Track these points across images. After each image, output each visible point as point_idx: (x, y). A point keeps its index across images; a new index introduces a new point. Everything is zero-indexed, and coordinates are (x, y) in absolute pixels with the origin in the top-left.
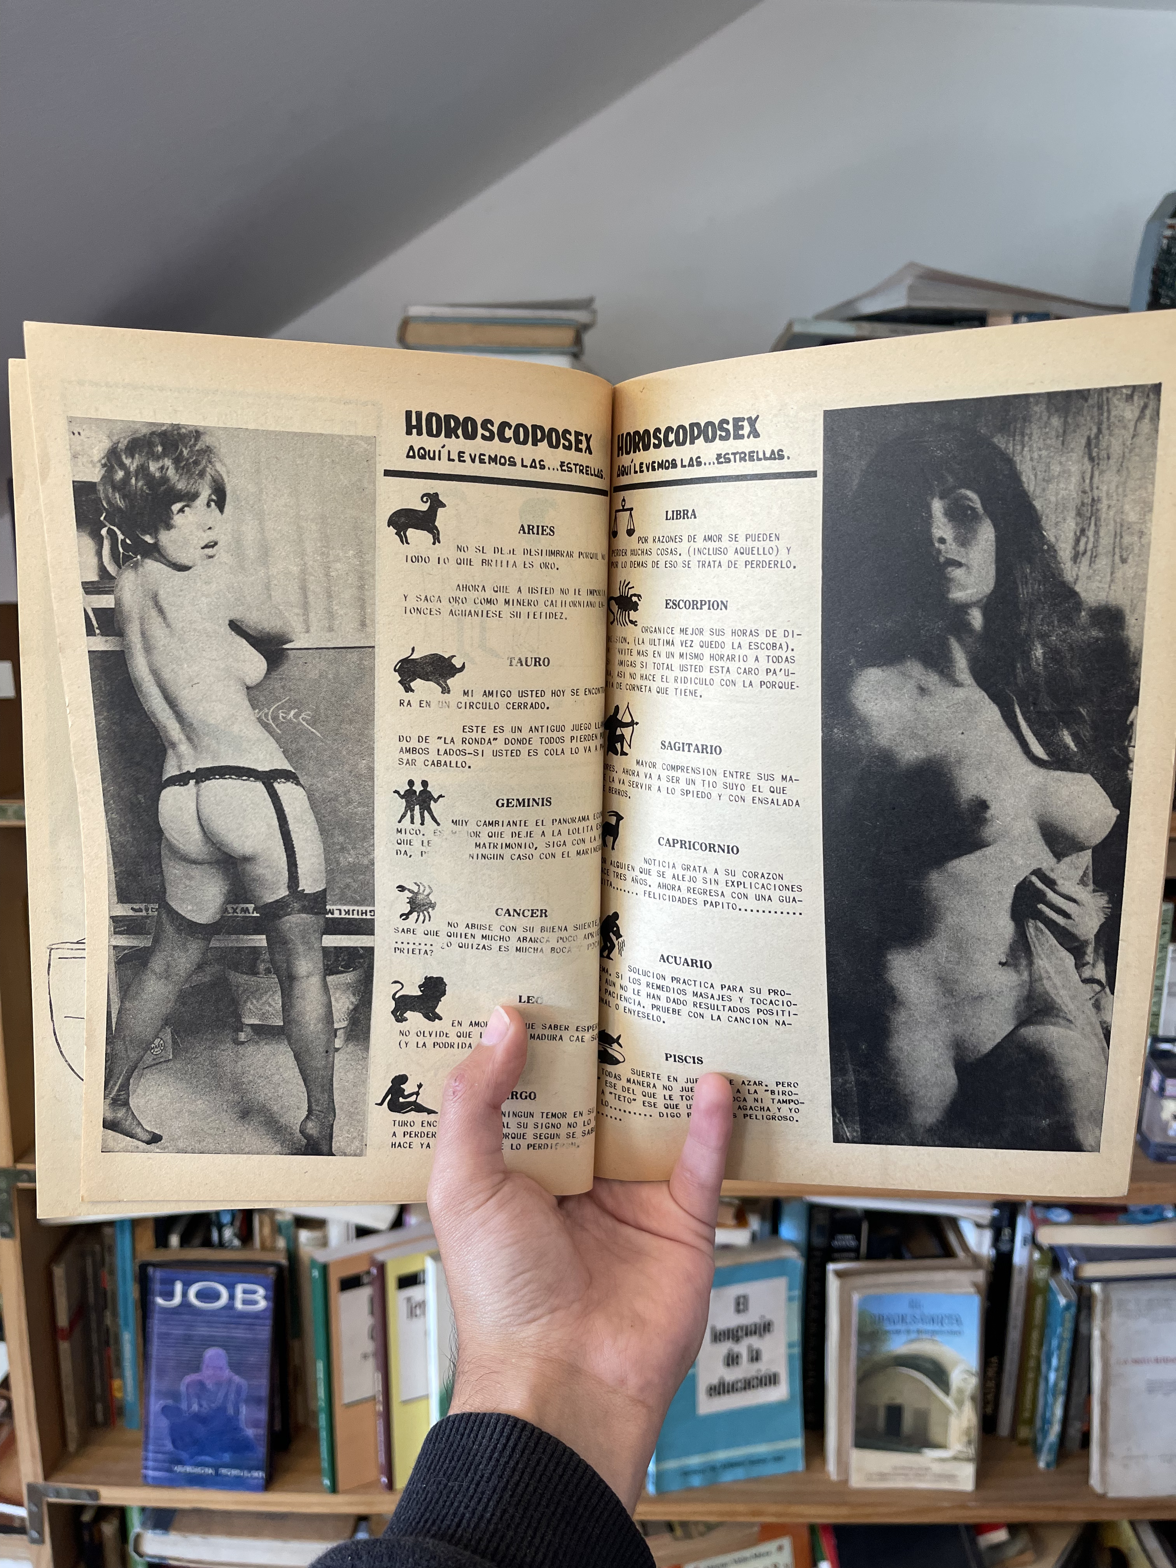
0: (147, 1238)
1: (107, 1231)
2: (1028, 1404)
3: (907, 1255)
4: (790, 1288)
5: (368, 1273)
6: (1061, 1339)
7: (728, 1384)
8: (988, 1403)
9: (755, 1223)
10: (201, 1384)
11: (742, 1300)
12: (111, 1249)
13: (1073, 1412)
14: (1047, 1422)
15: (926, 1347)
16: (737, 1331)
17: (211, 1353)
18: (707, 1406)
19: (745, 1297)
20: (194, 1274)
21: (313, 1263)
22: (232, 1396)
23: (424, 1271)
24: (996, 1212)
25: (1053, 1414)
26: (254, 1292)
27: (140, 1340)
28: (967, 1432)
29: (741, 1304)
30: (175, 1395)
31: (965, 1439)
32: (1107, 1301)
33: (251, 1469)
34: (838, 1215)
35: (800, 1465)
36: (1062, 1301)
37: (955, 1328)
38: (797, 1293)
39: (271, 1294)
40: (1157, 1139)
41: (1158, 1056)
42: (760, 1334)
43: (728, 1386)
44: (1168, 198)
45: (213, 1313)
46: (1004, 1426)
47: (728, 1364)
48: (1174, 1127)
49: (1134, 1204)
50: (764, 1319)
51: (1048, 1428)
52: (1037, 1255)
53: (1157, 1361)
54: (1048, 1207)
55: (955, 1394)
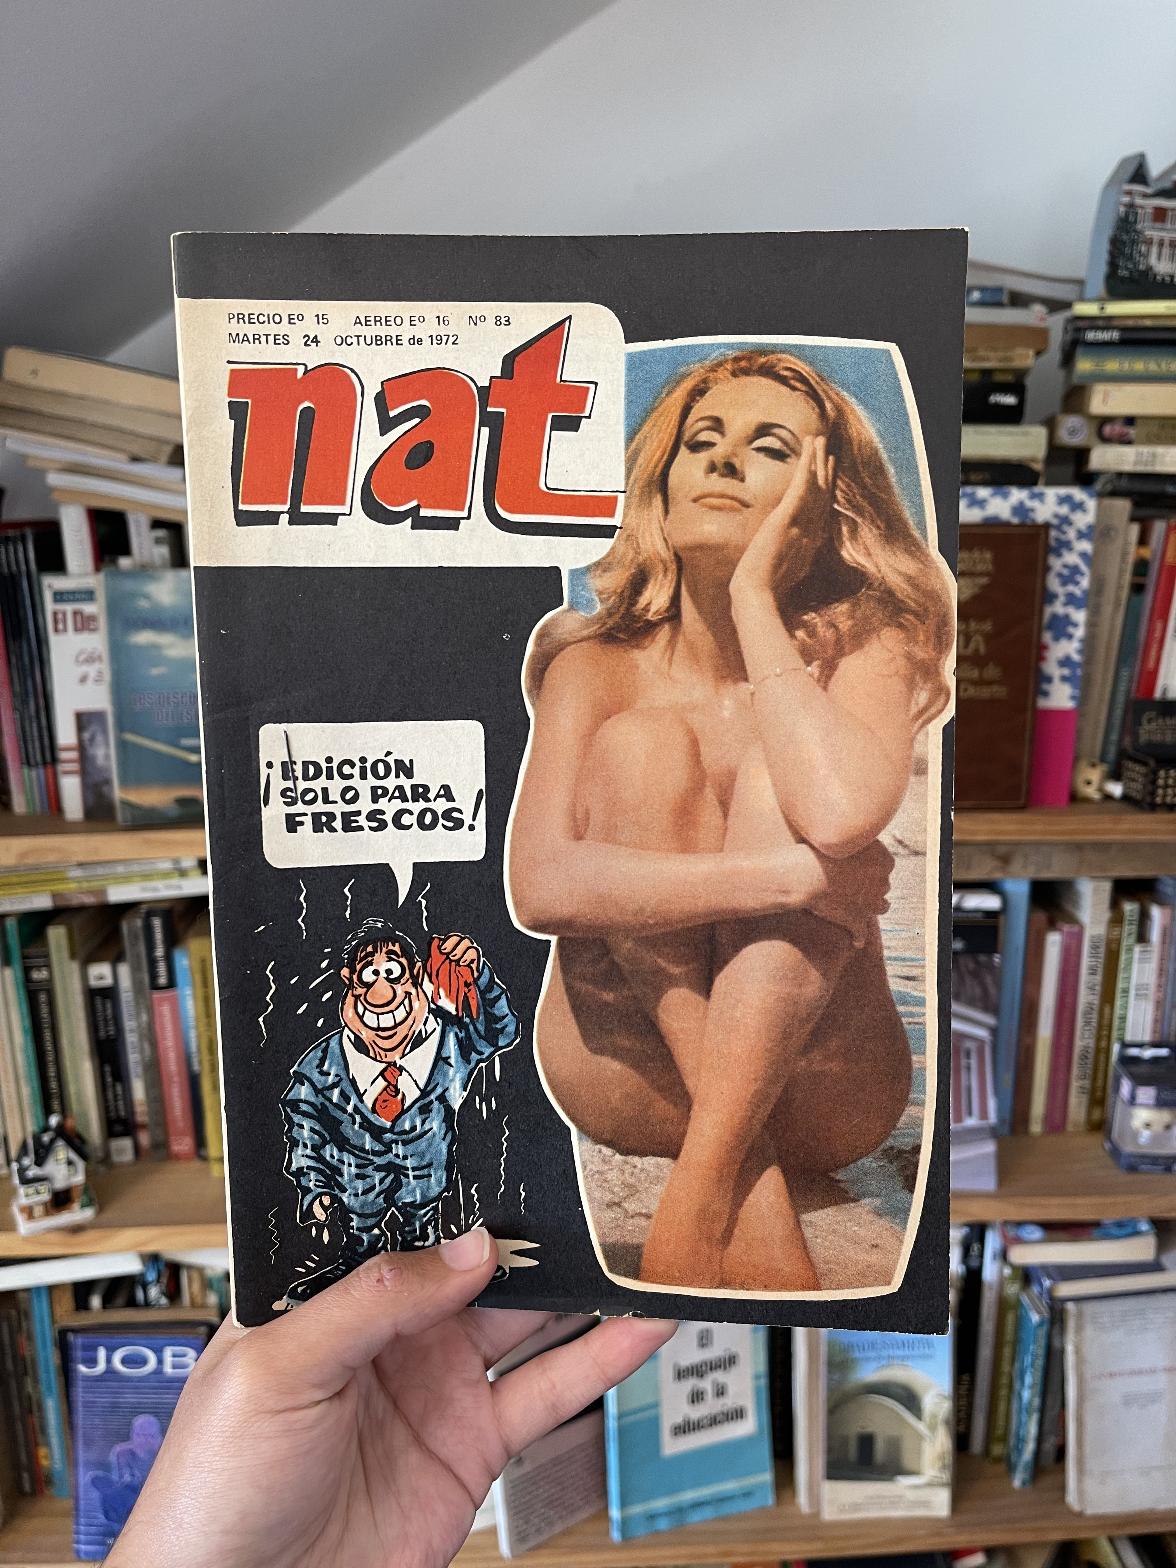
0: (66, 1302)
1: (22, 1296)
2: (1001, 1421)
6: (1035, 1357)
7: (693, 1421)
8: (961, 1423)
10: (133, 1452)
12: (27, 1314)
13: (1047, 1427)
14: (1021, 1440)
15: (897, 1374)
16: (701, 1367)
17: (140, 1421)
18: (672, 1447)
19: (705, 1335)
20: (118, 1338)
24: (965, 1230)
25: (1028, 1432)
26: (184, 1356)
28: (941, 1457)
29: (704, 1340)
31: (939, 1464)
35: (770, 1500)
36: (1035, 1318)
37: (927, 1351)
40: (1128, 1148)
41: (1126, 1061)
42: (725, 1368)
43: (694, 1424)
44: (1125, 162)
45: (141, 1379)
46: (977, 1444)
47: (693, 1402)
48: (1145, 1135)
49: (1108, 1218)
50: (728, 1351)
51: (1022, 1446)
52: (1007, 1271)
53: (1133, 1373)
54: (1019, 1224)
55: (928, 1420)
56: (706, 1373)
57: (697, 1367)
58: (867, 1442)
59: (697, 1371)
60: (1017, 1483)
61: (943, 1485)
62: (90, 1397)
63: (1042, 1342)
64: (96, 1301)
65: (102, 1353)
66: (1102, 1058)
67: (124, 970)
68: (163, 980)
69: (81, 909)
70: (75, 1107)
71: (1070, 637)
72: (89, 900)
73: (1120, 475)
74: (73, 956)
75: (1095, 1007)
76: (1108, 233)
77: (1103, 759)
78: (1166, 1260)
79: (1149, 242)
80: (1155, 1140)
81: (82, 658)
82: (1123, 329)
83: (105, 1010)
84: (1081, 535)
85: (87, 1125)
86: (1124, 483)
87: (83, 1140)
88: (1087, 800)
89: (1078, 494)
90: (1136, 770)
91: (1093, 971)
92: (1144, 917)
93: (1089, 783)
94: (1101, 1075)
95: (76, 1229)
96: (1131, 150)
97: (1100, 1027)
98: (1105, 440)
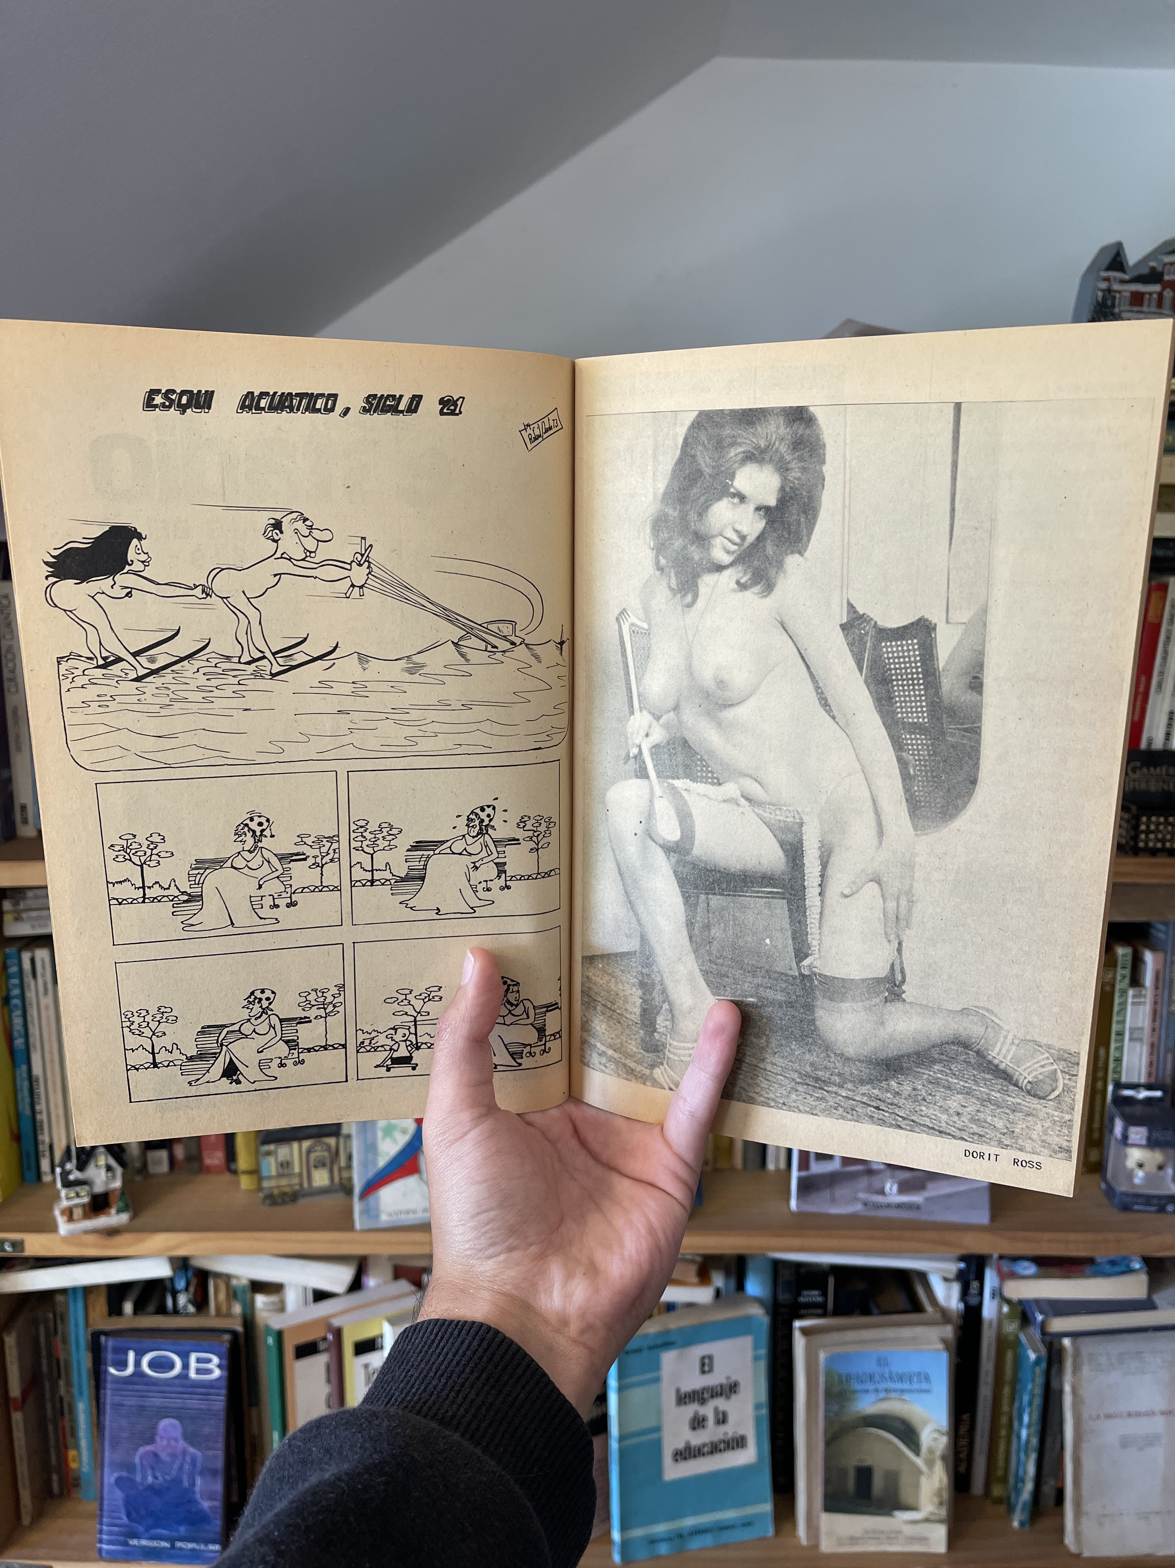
0: (100, 1305)
1: (59, 1298)
2: (1001, 1463)
3: (875, 1311)
4: (756, 1347)
5: (325, 1339)
6: (1032, 1396)
7: (695, 1447)
8: (961, 1461)
9: (718, 1280)
10: (155, 1455)
11: (707, 1361)
12: (64, 1317)
13: (1047, 1468)
14: (1020, 1480)
15: (893, 1406)
16: (703, 1393)
17: (164, 1423)
18: (673, 1471)
19: (710, 1358)
20: (147, 1342)
21: (268, 1329)
22: (187, 1467)
23: (382, 1337)
24: (962, 1265)
25: (1025, 1473)
26: (209, 1361)
27: (94, 1411)
28: (939, 1493)
29: (706, 1365)
30: (130, 1467)
31: (936, 1500)
32: (1077, 1354)
33: (207, 1542)
34: (803, 1270)
35: (771, 1531)
36: (1032, 1356)
37: (924, 1386)
38: (763, 1352)
39: (225, 1362)
40: (1122, 1188)
41: (1121, 1102)
42: (726, 1396)
43: (694, 1450)
44: (1103, 250)
45: (167, 1383)
46: (977, 1485)
47: (694, 1427)
48: (1139, 1175)
49: (1101, 1256)
50: (729, 1379)
51: (1021, 1486)
52: (1006, 1309)
53: (1130, 1415)
54: (1015, 1259)
55: (925, 1455)
56: (708, 1399)
57: (698, 1392)
58: (865, 1474)
59: (698, 1397)
61: (940, 1521)
62: (117, 1399)
63: (1040, 1380)
64: (128, 1307)
65: (131, 1356)
66: (1098, 1099)
80: (1149, 1180)
92: (1137, 963)
94: (1097, 1117)
95: (112, 1232)
96: (1109, 239)
97: (1095, 1069)
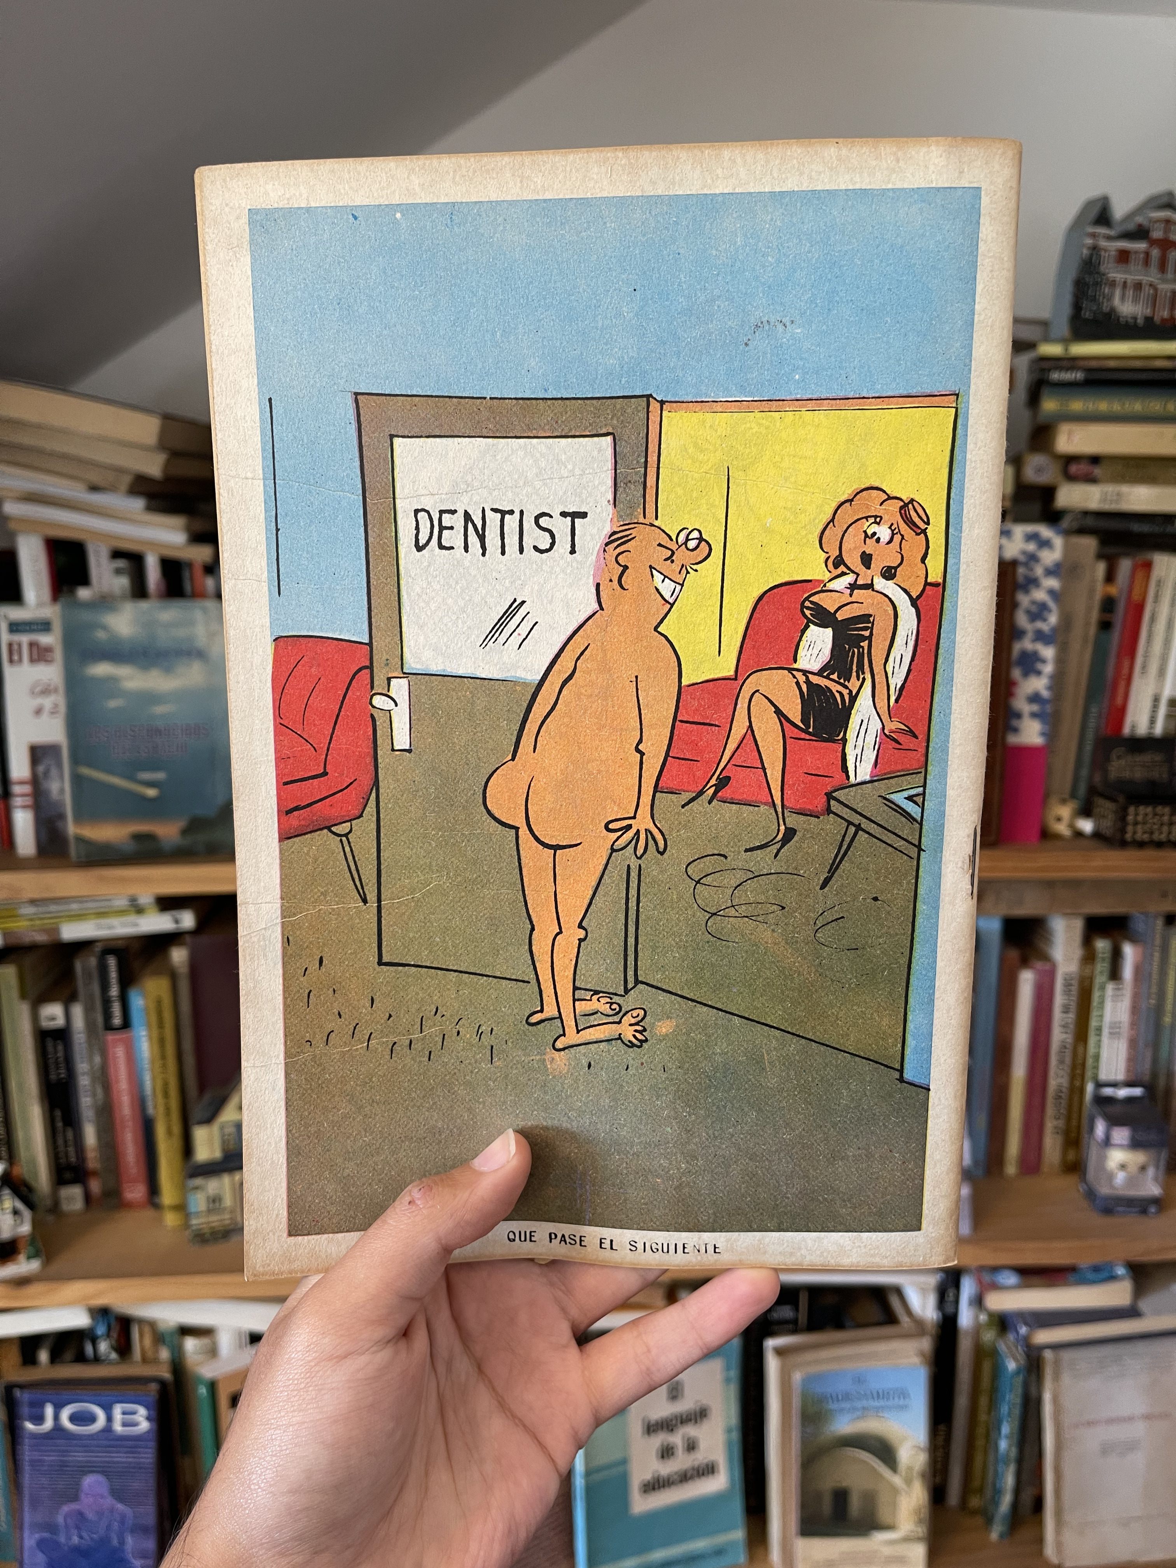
0: (13, 1357)
2: (977, 1474)
3: (849, 1324)
4: (726, 1369)
6: (1011, 1405)
7: (663, 1479)
8: (937, 1476)
10: (80, 1514)
13: (1024, 1480)
14: (998, 1492)
15: (872, 1425)
16: (671, 1421)
17: (89, 1481)
18: (641, 1504)
20: (66, 1394)
21: (199, 1377)
22: (116, 1526)
24: (942, 1278)
25: (1004, 1483)
28: (917, 1511)
29: (674, 1392)
31: (915, 1517)
32: (1057, 1363)
35: (742, 1558)
36: (1012, 1365)
37: (902, 1402)
38: (735, 1374)
39: (154, 1414)
40: (1104, 1190)
41: (1102, 1102)
42: (696, 1422)
44: (1089, 204)
45: (91, 1437)
46: (953, 1497)
47: (663, 1457)
48: (1120, 1177)
49: (1084, 1263)
50: (699, 1404)
51: (999, 1498)
52: (983, 1318)
53: (1111, 1421)
54: (995, 1269)
55: (903, 1474)
56: (676, 1425)
57: (666, 1420)
58: (841, 1496)
59: (667, 1425)
60: (994, 1536)
61: (919, 1539)
62: (36, 1456)
63: (1019, 1390)
64: (43, 1356)
65: (49, 1410)
66: (1076, 1098)
67: (78, 1011)
68: (117, 1021)
69: (33, 947)
70: (22, 1153)
71: (1039, 673)
72: (41, 938)
73: (1086, 513)
74: (23, 996)
75: (1068, 1046)
76: (1072, 274)
77: (1073, 795)
78: (1144, 1305)
79: (1113, 284)
80: (1131, 1181)
81: (38, 690)
82: (1089, 370)
83: (56, 1052)
84: (1049, 572)
85: (36, 1174)
86: (1090, 522)
87: (30, 1189)
88: (1057, 837)
89: (1045, 531)
90: (1105, 807)
91: (1066, 1010)
92: (1116, 956)
93: (1059, 819)
94: (1075, 1115)
95: (21, 1282)
96: (1094, 192)
97: (1074, 1067)
98: (1071, 478)
